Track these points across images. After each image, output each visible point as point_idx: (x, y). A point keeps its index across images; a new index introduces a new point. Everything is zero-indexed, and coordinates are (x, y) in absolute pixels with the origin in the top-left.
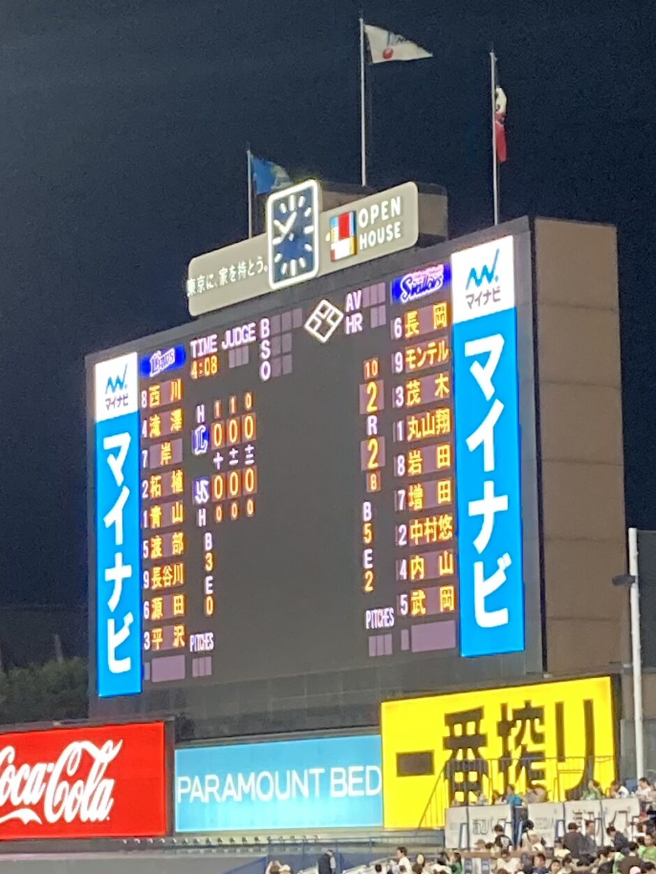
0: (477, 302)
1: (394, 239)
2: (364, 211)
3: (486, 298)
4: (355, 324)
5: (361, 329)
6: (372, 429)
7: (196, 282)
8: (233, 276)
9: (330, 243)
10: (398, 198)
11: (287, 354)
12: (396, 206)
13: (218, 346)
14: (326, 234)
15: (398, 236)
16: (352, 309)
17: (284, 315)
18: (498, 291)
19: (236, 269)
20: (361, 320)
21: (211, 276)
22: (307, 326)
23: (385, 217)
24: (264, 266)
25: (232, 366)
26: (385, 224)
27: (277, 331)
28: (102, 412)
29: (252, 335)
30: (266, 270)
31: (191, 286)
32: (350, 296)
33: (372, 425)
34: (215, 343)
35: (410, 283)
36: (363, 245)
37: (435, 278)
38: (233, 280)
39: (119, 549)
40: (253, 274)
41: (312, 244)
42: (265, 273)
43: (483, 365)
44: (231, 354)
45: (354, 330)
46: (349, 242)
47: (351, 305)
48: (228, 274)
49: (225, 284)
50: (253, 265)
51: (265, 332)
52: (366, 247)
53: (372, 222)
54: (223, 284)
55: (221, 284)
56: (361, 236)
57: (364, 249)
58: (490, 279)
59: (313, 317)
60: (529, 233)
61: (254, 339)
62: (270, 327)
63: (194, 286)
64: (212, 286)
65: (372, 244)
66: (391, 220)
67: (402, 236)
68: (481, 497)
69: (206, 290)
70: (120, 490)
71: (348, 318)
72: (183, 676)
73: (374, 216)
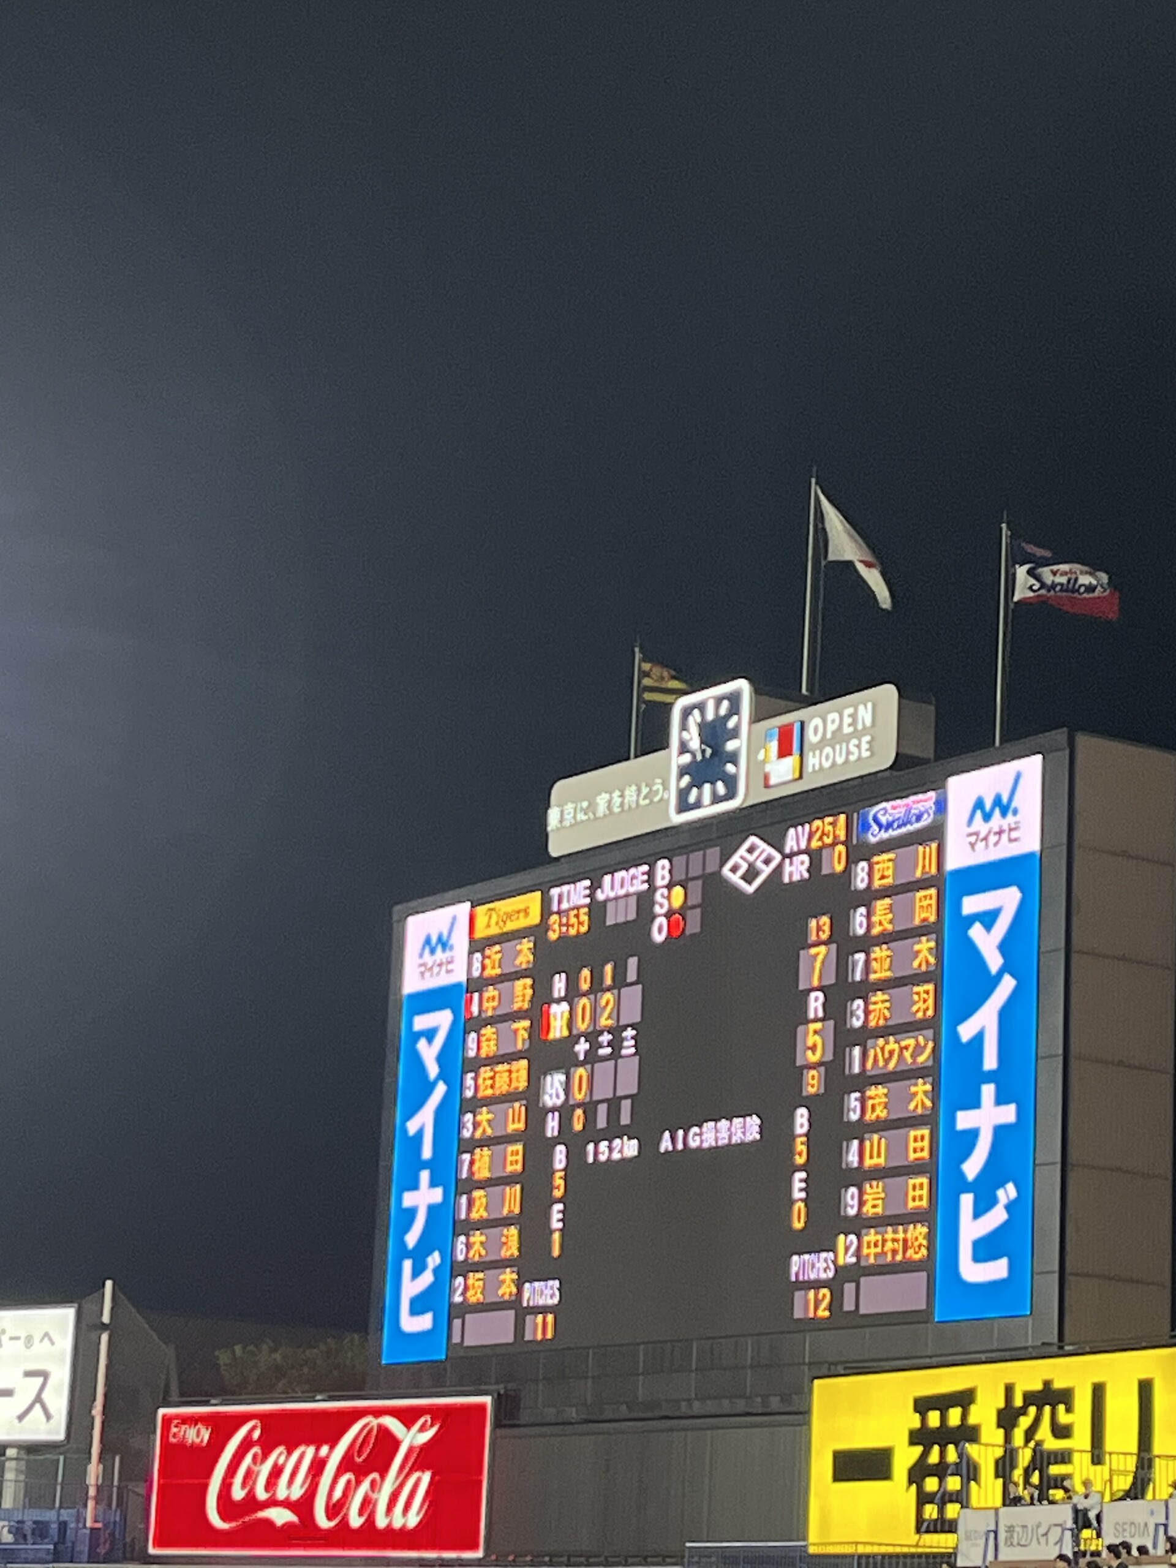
0: (984, 843)
1: (859, 758)
2: (817, 721)
3: (996, 838)
4: (797, 870)
5: (806, 875)
6: (816, 1010)
7: (562, 812)
8: (618, 804)
9: (764, 762)
10: (870, 705)
11: (694, 907)
12: (865, 715)
13: (591, 896)
14: (757, 752)
15: (865, 754)
16: (795, 849)
17: (691, 856)
18: (1015, 829)
19: (622, 796)
20: (807, 864)
21: (585, 804)
22: (726, 871)
23: (847, 730)
24: (663, 792)
25: (609, 922)
26: (847, 739)
27: (680, 876)
28: (412, 981)
29: (644, 882)
30: (666, 796)
31: (553, 816)
32: (792, 831)
33: (816, 1003)
34: (588, 892)
35: (884, 814)
36: (814, 766)
37: (923, 809)
38: (616, 810)
39: (425, 1165)
40: (647, 801)
41: (735, 763)
42: (664, 802)
43: (988, 927)
44: (610, 906)
45: (796, 878)
46: (791, 762)
47: (794, 843)
48: (610, 802)
49: (605, 816)
50: (648, 789)
51: (663, 878)
52: (817, 767)
53: (829, 736)
54: (601, 815)
55: (597, 815)
56: (811, 754)
57: (814, 771)
58: (1004, 814)
59: (735, 859)
60: (1067, 752)
61: (646, 886)
62: (670, 872)
63: (559, 816)
64: (584, 818)
65: (827, 765)
66: (857, 734)
67: (872, 755)
68: (976, 1104)
69: (576, 824)
70: (432, 1086)
71: (787, 861)
72: (510, 1339)
73: (831, 728)
